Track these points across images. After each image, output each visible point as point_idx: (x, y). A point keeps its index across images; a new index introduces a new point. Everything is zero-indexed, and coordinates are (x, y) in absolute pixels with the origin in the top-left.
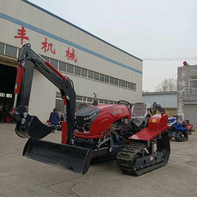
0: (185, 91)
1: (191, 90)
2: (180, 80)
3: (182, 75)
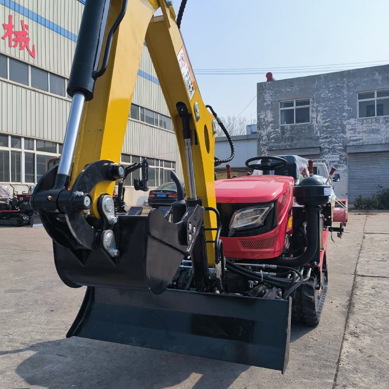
0: (273, 131)
1: (283, 128)
2: (262, 109)
3: (266, 100)
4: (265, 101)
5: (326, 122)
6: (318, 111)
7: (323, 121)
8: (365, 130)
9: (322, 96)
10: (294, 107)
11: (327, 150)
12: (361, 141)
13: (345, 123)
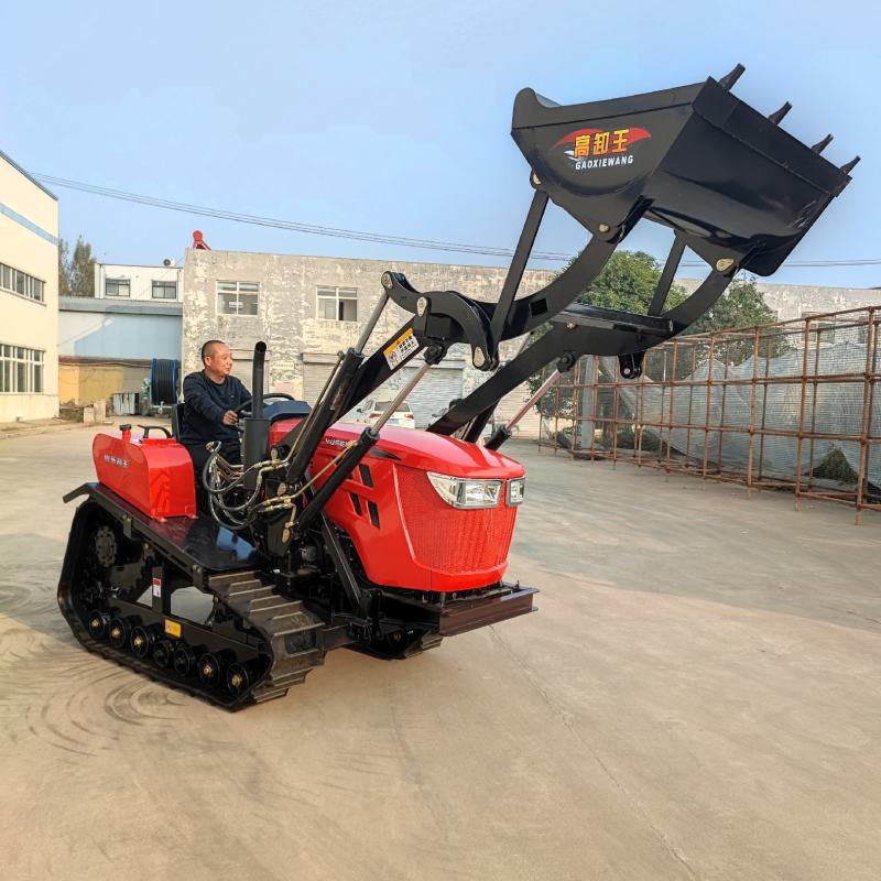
0: (206, 321)
1: (220, 319)
2: (190, 287)
3: (197, 274)
4: (196, 277)
5: (278, 318)
6: (268, 302)
7: (275, 317)
8: (325, 334)
9: (275, 282)
10: (237, 292)
11: (279, 355)
12: (320, 348)
13: (301, 322)
